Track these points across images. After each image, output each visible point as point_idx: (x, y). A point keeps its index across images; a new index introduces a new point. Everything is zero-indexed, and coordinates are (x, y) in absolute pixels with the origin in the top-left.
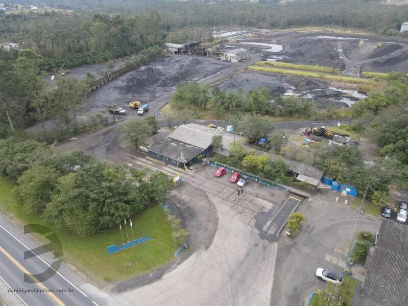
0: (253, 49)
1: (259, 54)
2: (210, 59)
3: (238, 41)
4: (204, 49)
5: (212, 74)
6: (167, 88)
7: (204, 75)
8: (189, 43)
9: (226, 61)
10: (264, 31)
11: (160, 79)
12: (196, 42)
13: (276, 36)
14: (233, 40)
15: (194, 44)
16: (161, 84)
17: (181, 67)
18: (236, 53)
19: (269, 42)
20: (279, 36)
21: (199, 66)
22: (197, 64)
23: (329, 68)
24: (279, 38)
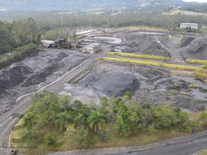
0: (103, 42)
1: (108, 46)
2: (74, 52)
3: (93, 37)
4: (70, 44)
5: (75, 66)
6: (32, 87)
7: (68, 68)
8: (58, 40)
9: (86, 53)
10: (107, 30)
11: (26, 77)
12: (63, 39)
13: (115, 32)
14: (89, 35)
15: (62, 41)
16: (26, 83)
17: (50, 61)
18: (93, 47)
19: (111, 36)
20: (117, 32)
21: (65, 58)
22: (64, 57)
23: (162, 57)
24: (117, 34)
